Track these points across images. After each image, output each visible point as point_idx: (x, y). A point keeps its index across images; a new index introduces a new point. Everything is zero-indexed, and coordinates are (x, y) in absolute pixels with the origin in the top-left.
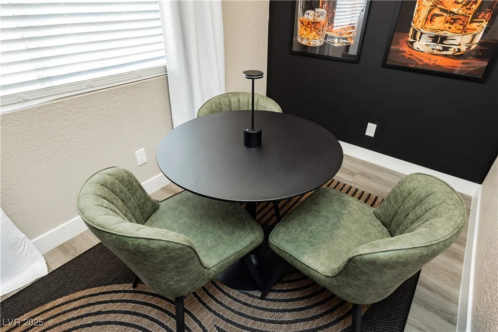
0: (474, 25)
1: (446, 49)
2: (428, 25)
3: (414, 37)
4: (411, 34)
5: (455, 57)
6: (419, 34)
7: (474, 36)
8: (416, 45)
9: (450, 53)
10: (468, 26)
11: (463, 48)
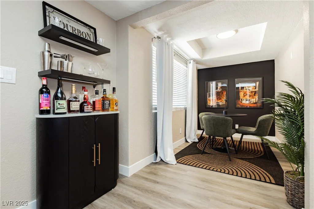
0: (255, 97)
1: (250, 102)
2: (244, 97)
3: (242, 100)
4: (240, 100)
5: (253, 104)
6: (243, 100)
7: (256, 99)
8: (243, 102)
9: (252, 103)
10: (254, 97)
11: (255, 102)
